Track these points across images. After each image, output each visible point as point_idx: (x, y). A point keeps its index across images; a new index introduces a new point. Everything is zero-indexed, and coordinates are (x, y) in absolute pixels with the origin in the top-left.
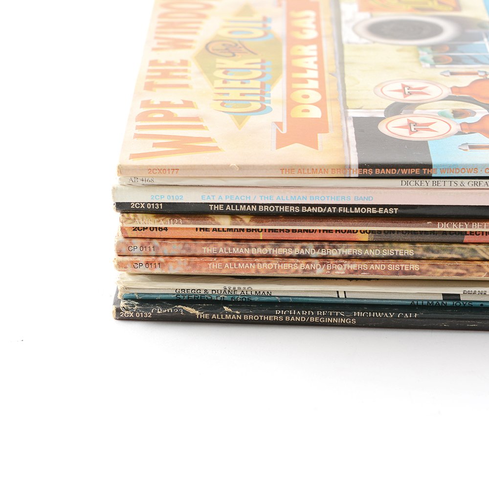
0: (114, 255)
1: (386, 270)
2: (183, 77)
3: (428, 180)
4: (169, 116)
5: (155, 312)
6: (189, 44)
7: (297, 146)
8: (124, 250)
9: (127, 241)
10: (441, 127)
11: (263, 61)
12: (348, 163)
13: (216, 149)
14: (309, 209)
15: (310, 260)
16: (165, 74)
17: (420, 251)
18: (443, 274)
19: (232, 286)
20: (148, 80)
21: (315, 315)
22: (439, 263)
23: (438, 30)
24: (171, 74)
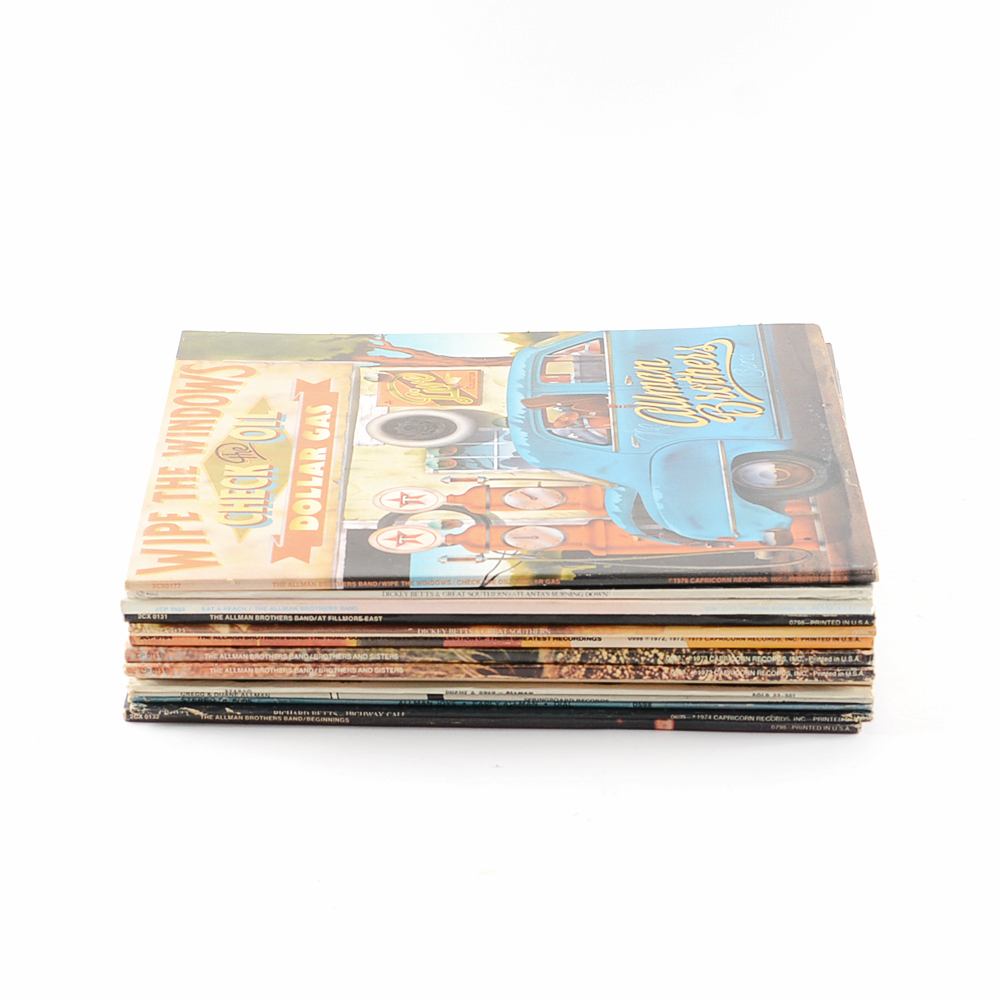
0: (124, 661)
1: (373, 672)
2: (192, 487)
3: (406, 591)
4: (175, 530)
5: (162, 713)
6: (200, 448)
7: (290, 560)
8: (133, 658)
9: (136, 649)
10: (427, 539)
11: (271, 467)
12: (333, 577)
13: (216, 563)
14: (301, 618)
15: (303, 665)
16: (174, 484)
17: (404, 654)
18: (425, 676)
19: (233, 689)
20: (157, 491)
21: (311, 715)
22: (421, 666)
23: (450, 427)
24: (180, 483)
